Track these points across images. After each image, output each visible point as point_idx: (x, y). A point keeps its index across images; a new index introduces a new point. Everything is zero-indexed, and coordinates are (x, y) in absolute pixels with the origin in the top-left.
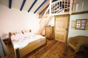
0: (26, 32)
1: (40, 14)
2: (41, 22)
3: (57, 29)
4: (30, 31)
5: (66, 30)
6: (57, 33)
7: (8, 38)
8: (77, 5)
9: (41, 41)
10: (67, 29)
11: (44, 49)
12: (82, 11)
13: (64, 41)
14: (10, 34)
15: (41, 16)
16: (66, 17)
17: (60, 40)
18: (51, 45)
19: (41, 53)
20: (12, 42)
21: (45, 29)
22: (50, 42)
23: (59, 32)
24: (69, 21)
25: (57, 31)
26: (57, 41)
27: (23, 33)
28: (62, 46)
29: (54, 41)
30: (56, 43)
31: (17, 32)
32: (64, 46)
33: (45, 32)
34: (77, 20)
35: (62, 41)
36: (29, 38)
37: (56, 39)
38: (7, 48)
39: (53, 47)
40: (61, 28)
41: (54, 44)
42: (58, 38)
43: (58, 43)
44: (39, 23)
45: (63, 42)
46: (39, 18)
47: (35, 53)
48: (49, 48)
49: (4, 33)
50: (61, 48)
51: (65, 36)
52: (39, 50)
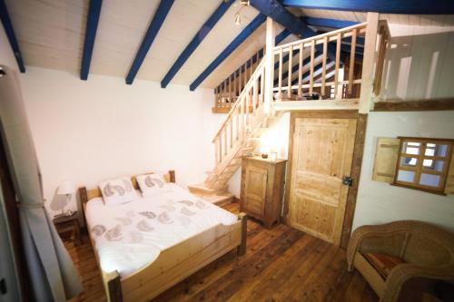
0: (149, 183)
1: (219, 90)
2: (223, 136)
3: (299, 174)
4: (172, 177)
5: (344, 183)
6: (302, 197)
7: (76, 209)
8: (406, 62)
9: (217, 239)
10: (352, 182)
11: (231, 272)
12: (428, 96)
13: (332, 238)
14: (83, 195)
15: (223, 100)
16: (347, 121)
17: (314, 233)
18: (264, 258)
19: (215, 292)
20: (93, 235)
21: (244, 172)
22: (261, 239)
23: (312, 192)
24: (360, 140)
25: (303, 186)
26: (299, 235)
27: (137, 187)
28: (319, 267)
29: (286, 234)
30: (291, 243)
31: (113, 184)
32: (329, 267)
33: (243, 186)
34: (402, 139)
35: (324, 237)
36: (164, 218)
37: (295, 224)
38: (73, 258)
39: (273, 266)
40: (321, 170)
41: (282, 251)
42: (304, 219)
43: (300, 245)
44: (214, 141)
45: (331, 241)
46: (216, 110)
47: (186, 291)
48: (253, 269)
49: (59, 193)
50: (314, 275)
51: (339, 216)
52: (205, 280)
